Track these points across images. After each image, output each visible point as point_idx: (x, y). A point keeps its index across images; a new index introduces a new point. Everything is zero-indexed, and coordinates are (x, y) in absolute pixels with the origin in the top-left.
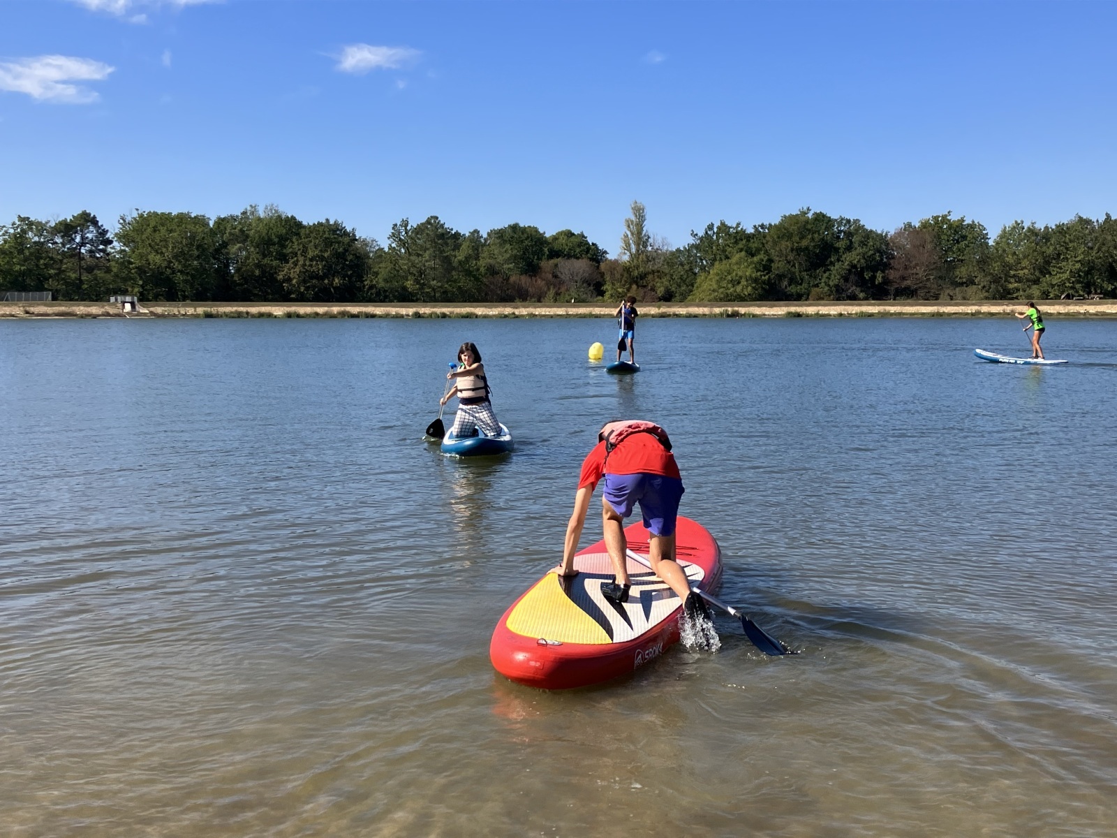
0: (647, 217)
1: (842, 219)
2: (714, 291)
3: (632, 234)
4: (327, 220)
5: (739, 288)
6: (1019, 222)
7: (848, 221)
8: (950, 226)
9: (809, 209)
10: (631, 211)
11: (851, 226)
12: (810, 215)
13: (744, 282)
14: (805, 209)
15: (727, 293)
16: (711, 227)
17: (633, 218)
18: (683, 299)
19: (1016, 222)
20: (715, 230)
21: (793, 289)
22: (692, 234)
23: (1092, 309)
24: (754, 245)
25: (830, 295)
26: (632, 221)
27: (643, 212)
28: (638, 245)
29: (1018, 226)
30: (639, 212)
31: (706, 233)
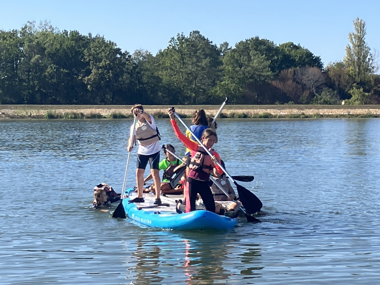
0: (366, 31)
3: (355, 46)
4: (90, 34)
10: (354, 26)
26: (355, 35)
27: (364, 27)
28: (358, 54)
30: (361, 27)
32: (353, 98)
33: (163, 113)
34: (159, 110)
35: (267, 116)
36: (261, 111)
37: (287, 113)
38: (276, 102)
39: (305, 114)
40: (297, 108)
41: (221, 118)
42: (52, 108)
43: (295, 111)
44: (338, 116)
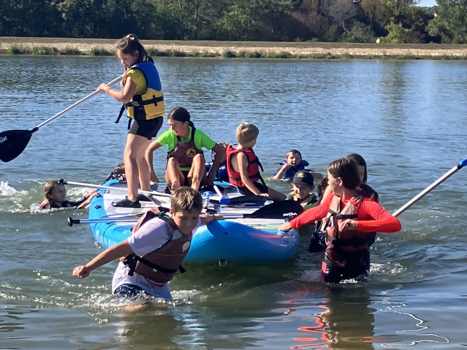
32: (391, 34)
33: (156, 50)
34: (151, 46)
35: (285, 56)
36: (278, 49)
37: (309, 53)
38: (296, 38)
39: (332, 53)
40: (322, 46)
41: (228, 57)
42: (17, 41)
43: (320, 51)
44: (372, 57)
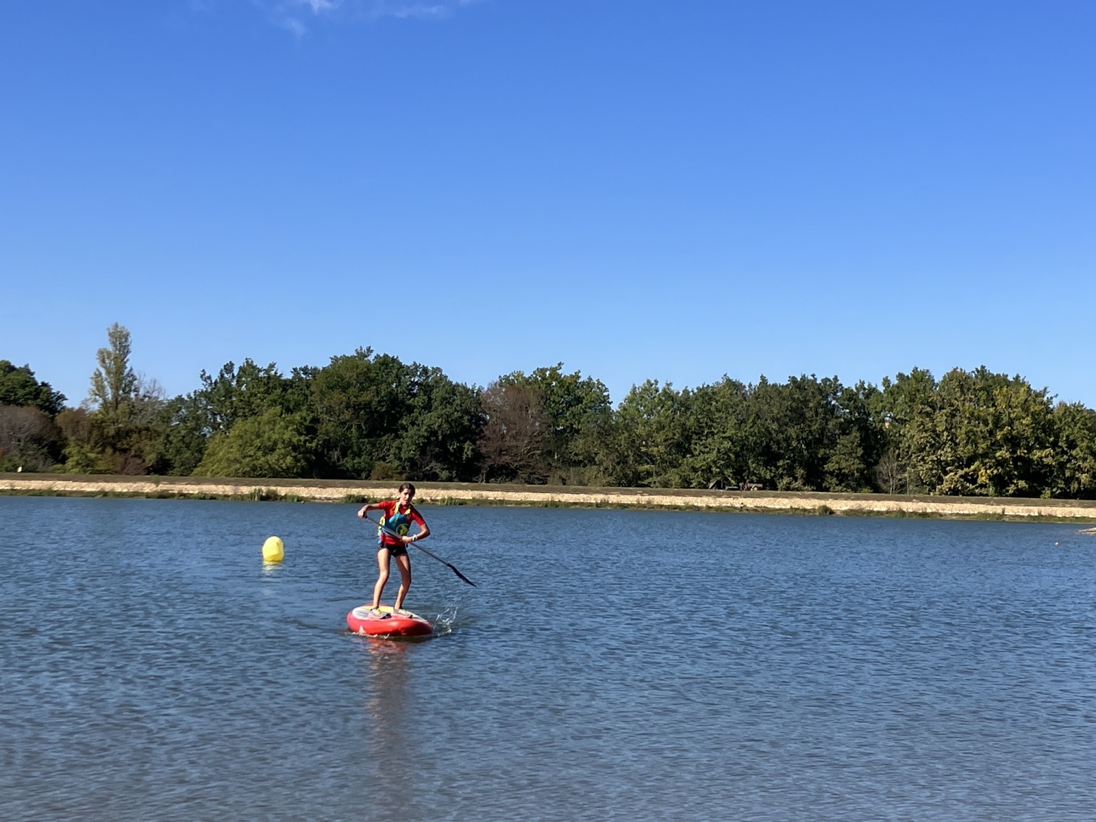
0: (131, 348)
1: (416, 367)
2: (236, 461)
3: (108, 373)
5: (272, 458)
6: (653, 382)
7: (425, 370)
8: (561, 382)
9: (369, 351)
10: (108, 338)
11: (428, 377)
12: (371, 358)
13: (280, 450)
14: (364, 349)
15: (254, 465)
16: (229, 368)
17: (110, 348)
18: (187, 472)
19: (648, 381)
20: (236, 372)
21: (349, 463)
22: (202, 376)
23: (750, 503)
24: (292, 396)
25: (401, 473)
26: (109, 354)
27: (126, 340)
28: (117, 389)
29: (649, 387)
30: (121, 340)
31: (222, 375)
